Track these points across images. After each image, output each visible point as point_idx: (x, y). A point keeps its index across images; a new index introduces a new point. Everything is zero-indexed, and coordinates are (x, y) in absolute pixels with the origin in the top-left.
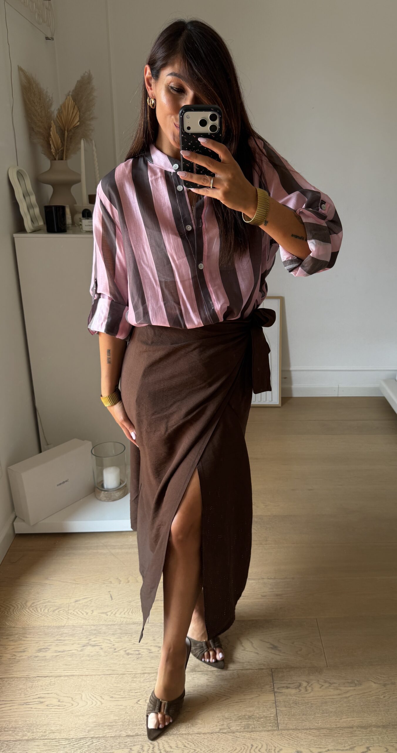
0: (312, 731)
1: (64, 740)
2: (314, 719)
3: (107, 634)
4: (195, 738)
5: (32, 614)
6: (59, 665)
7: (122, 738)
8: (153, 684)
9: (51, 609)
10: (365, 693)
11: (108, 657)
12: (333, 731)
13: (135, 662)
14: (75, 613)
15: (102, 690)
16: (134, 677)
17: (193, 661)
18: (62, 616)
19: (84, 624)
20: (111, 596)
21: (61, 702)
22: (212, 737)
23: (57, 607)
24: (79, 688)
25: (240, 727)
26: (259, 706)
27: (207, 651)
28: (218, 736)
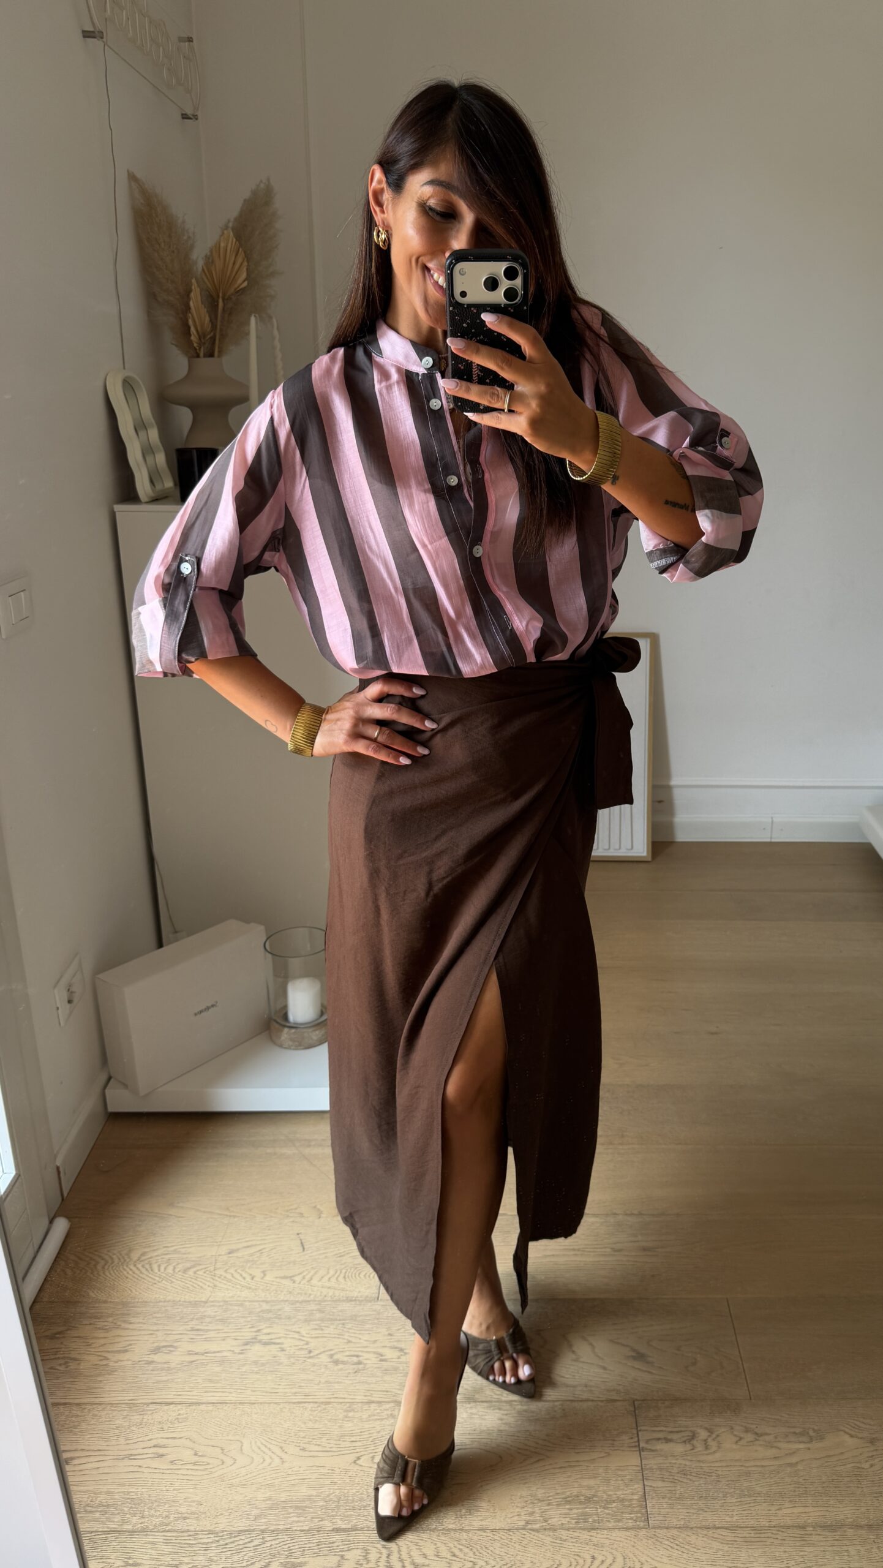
0: (719, 1531)
1: (205, 1534)
2: (723, 1508)
3: (294, 1320)
4: (475, 1538)
5: (141, 1275)
6: (196, 1380)
7: (324, 1533)
8: (389, 1425)
9: (180, 1266)
10: (829, 1456)
11: (294, 1367)
12: (764, 1533)
13: (350, 1380)
14: (229, 1276)
15: (283, 1433)
16: (348, 1409)
17: (471, 1379)
18: (203, 1281)
19: (247, 1300)
20: (302, 1244)
21: (200, 1456)
22: (510, 1537)
23: (193, 1263)
24: (236, 1428)
25: (568, 1519)
26: (607, 1476)
27: (499, 1359)
28: (523, 1536)
